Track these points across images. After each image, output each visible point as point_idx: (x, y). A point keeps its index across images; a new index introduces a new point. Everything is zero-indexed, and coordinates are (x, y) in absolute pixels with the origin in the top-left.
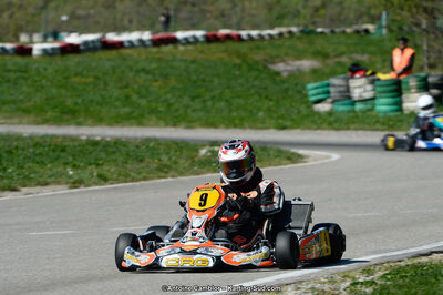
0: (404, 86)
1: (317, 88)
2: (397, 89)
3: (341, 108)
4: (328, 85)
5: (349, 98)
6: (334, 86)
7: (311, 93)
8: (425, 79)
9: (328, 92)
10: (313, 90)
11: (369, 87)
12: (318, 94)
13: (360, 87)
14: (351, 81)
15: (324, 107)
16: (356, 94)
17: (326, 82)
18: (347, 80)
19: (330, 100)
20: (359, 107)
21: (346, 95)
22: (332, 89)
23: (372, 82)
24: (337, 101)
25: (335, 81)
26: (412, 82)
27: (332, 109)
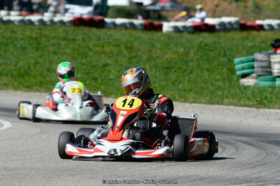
1: (242, 62)
3: (264, 83)
4: (253, 60)
5: (271, 73)
6: (257, 61)
7: (238, 67)
9: (253, 67)
10: (239, 63)
12: (243, 68)
14: (272, 56)
15: (248, 82)
16: (276, 69)
17: (251, 57)
18: (269, 55)
19: (254, 75)
20: (279, 82)
21: (268, 71)
22: (256, 64)
24: (259, 76)
25: (258, 56)
27: (256, 84)
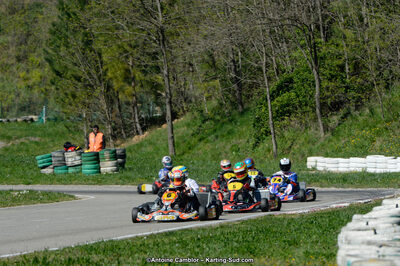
0: (101, 157)
1: (43, 158)
2: (96, 158)
3: (59, 171)
4: (51, 157)
5: (65, 164)
6: (54, 157)
8: (115, 151)
9: (51, 161)
10: (40, 160)
11: (78, 158)
12: (44, 162)
13: (71, 158)
14: (66, 154)
15: (48, 171)
16: (69, 162)
17: (48, 154)
18: (63, 153)
19: (51, 166)
20: (71, 170)
21: (63, 163)
22: (53, 159)
23: (80, 154)
24: (56, 167)
26: (106, 154)
